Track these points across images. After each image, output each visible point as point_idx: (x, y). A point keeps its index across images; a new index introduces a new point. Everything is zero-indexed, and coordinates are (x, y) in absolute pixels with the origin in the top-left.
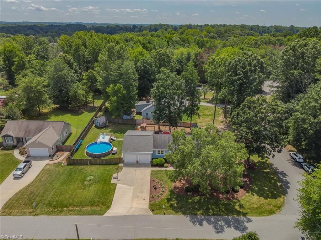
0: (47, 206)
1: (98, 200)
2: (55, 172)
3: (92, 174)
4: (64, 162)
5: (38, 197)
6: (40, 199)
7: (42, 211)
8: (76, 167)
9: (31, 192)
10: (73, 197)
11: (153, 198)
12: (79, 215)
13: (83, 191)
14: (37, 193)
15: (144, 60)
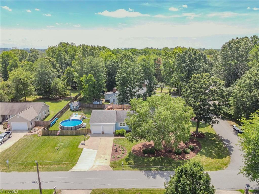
0: (19, 165)
1: (65, 160)
2: (31, 141)
3: (63, 142)
4: (40, 134)
5: (13, 159)
6: (14, 160)
7: (14, 169)
8: (49, 137)
9: (7, 155)
10: (44, 158)
11: (114, 158)
12: (47, 171)
13: (53, 154)
14: (12, 156)
15: (112, 60)
